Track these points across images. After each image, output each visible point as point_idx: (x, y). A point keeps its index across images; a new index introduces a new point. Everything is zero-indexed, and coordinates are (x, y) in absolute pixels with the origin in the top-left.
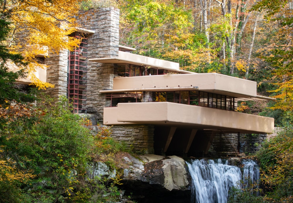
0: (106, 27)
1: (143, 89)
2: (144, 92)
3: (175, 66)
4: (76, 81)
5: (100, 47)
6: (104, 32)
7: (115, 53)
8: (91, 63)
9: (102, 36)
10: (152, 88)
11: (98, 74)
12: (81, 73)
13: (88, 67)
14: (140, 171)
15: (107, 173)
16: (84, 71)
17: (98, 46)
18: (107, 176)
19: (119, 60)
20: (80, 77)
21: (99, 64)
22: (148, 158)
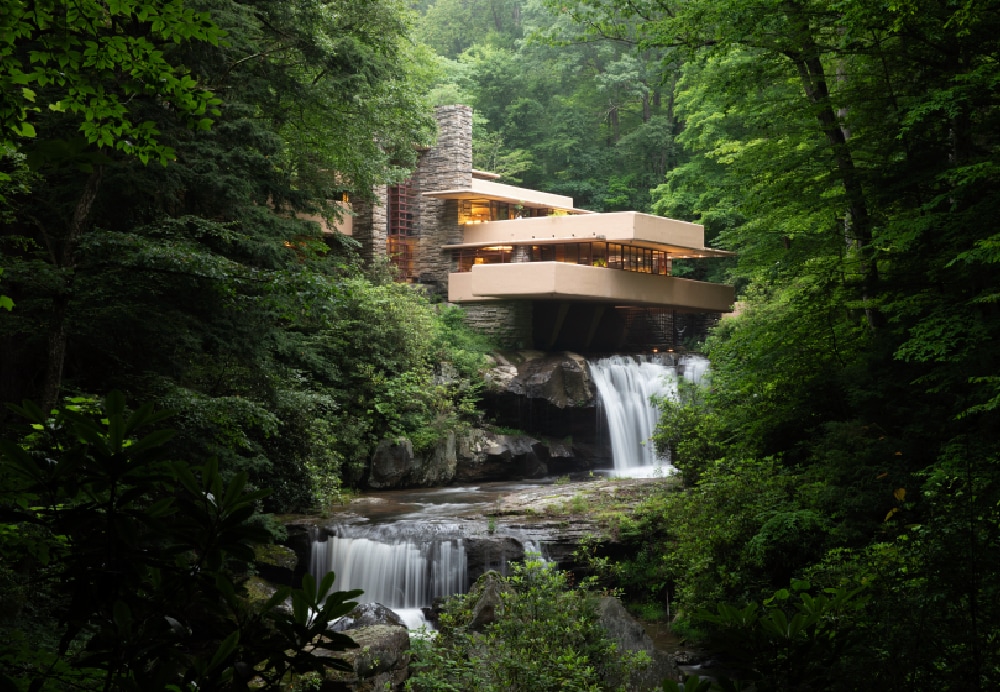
0: (450, 138)
1: (514, 240)
2: (516, 247)
3: (566, 202)
4: (402, 231)
5: (441, 173)
6: (446, 146)
7: (466, 183)
8: (426, 198)
9: (443, 153)
10: (528, 239)
11: (438, 218)
12: (409, 216)
13: (422, 206)
14: (511, 377)
15: (456, 382)
16: (413, 213)
17: (438, 170)
18: (457, 386)
19: (473, 194)
20: (409, 224)
21: (440, 202)
22: (521, 353)
